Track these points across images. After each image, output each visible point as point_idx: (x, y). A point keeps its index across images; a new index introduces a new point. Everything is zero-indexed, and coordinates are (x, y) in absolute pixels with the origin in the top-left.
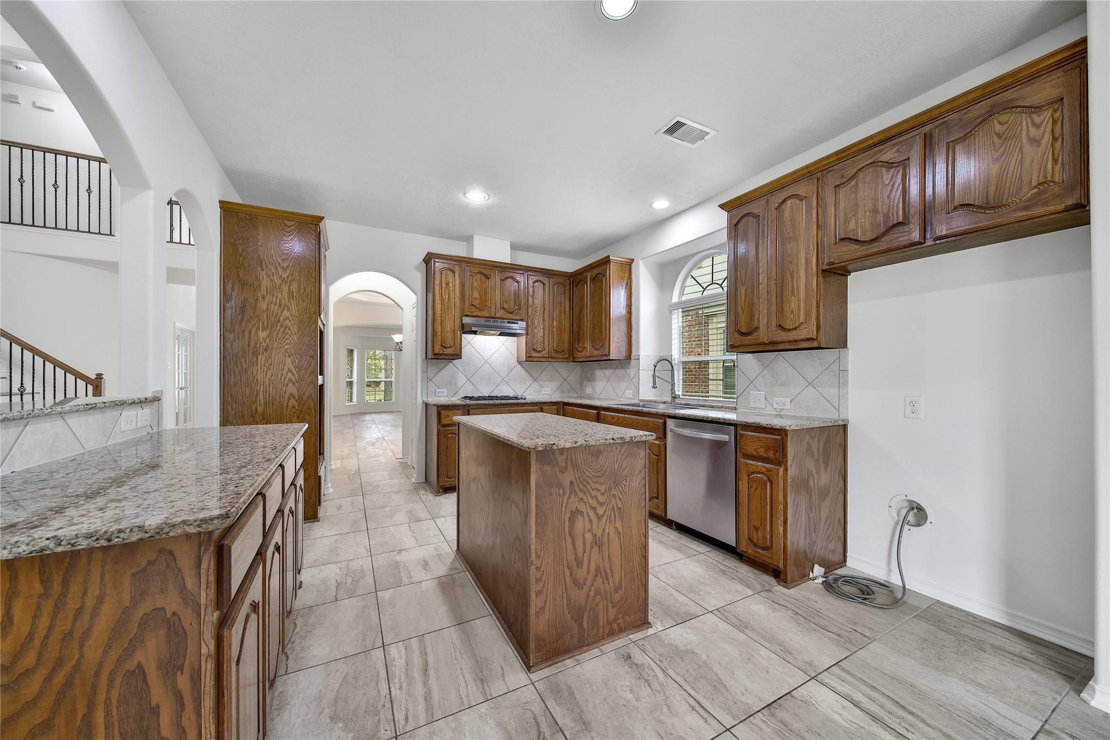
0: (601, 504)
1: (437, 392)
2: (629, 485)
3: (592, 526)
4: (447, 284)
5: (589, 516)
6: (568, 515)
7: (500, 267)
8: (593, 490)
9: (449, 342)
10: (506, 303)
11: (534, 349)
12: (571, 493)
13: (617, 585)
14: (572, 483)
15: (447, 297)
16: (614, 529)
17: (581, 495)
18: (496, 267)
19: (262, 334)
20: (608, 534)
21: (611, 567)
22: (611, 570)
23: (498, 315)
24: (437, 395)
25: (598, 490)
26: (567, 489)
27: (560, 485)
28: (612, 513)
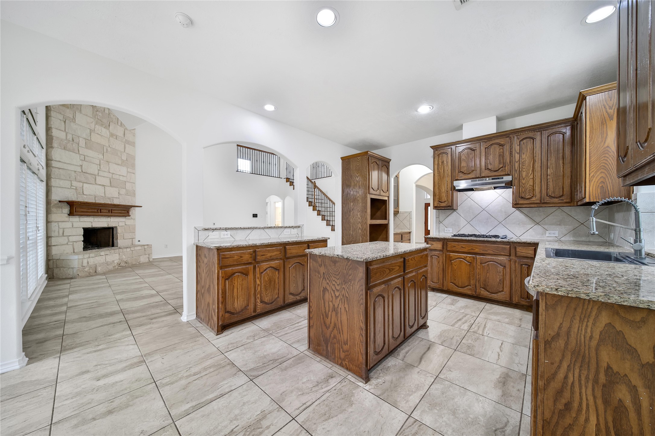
0: (338, 290)
1: (445, 230)
2: (353, 286)
3: (333, 299)
4: (443, 162)
5: (331, 294)
6: (322, 289)
7: (485, 139)
8: (333, 281)
9: (444, 198)
10: (491, 164)
11: (522, 198)
12: (323, 278)
13: (345, 341)
14: (324, 273)
15: (442, 171)
16: (344, 308)
17: (328, 281)
18: (481, 140)
19: (352, 204)
20: (341, 308)
21: (342, 327)
22: (342, 330)
23: (483, 175)
24: (445, 232)
25: (336, 282)
26: (322, 275)
27: (319, 273)
28: (343, 298)
